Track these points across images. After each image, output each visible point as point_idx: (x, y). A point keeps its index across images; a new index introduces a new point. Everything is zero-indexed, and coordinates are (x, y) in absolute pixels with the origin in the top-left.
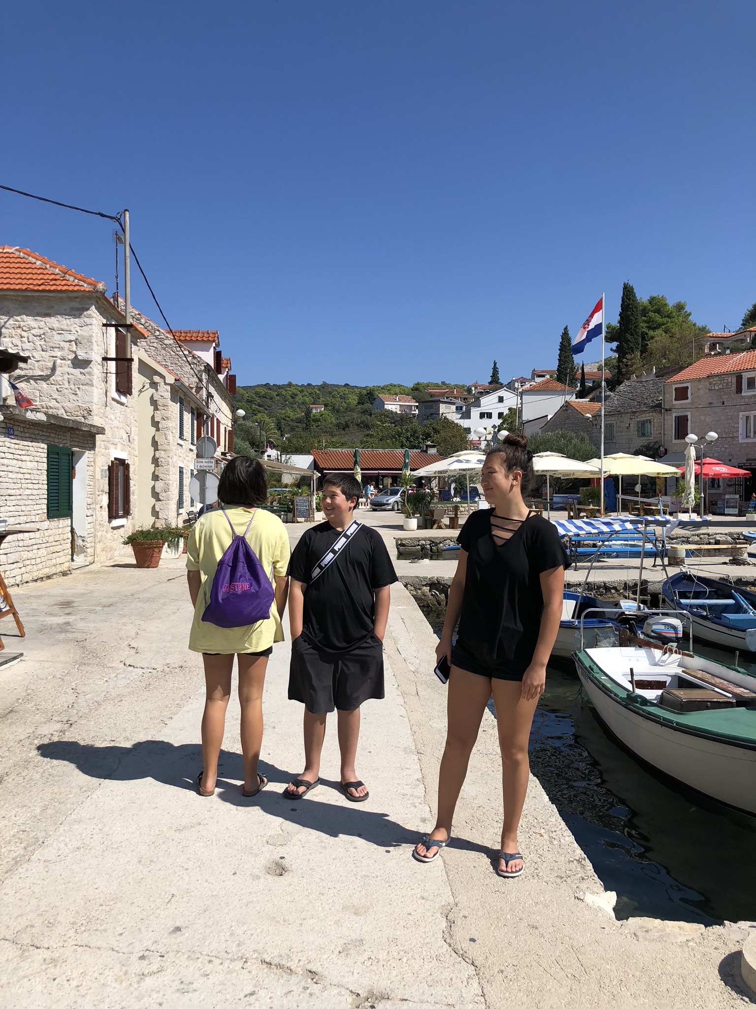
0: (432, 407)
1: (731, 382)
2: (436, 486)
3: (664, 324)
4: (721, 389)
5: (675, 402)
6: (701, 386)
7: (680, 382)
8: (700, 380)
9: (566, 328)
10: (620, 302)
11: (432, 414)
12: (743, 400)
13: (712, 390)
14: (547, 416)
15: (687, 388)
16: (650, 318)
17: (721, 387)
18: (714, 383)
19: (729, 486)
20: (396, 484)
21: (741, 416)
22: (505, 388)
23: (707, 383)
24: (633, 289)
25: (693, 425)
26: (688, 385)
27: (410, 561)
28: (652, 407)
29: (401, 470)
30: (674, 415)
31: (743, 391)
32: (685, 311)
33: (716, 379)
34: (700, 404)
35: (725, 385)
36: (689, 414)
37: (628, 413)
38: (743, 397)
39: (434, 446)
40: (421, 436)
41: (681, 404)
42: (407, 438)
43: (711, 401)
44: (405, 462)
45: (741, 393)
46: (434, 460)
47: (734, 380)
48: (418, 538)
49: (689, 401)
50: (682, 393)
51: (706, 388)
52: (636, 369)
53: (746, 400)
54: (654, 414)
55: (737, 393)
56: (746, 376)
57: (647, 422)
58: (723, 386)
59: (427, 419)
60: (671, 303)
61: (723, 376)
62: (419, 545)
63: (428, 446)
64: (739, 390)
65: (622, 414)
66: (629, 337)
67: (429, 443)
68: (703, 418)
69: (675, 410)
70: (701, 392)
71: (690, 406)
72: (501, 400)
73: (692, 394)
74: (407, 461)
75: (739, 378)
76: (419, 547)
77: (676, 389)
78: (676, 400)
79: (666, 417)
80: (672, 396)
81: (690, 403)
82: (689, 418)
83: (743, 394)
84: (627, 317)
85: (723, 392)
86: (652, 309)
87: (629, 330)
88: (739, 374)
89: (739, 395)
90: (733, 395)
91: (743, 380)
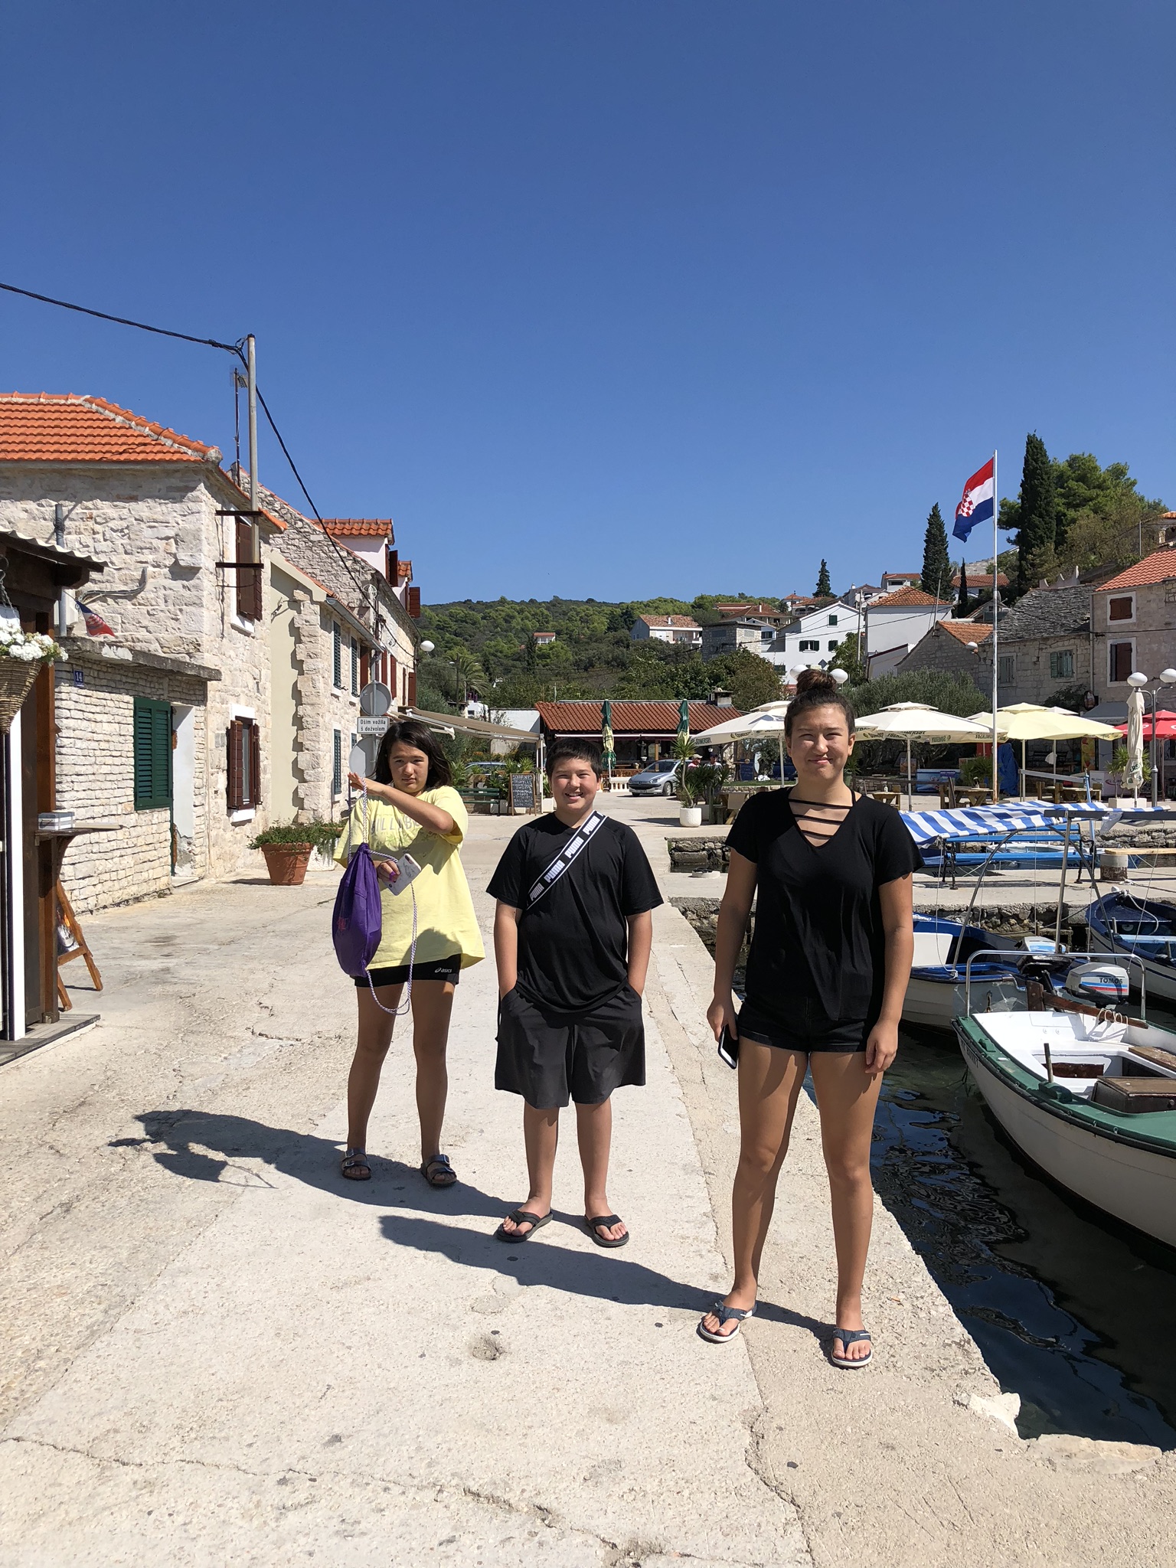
0: (724, 634)
2: (731, 757)
3: (1091, 500)
5: (1110, 623)
6: (1152, 597)
7: (1119, 590)
8: (1150, 587)
9: (935, 508)
10: (1023, 466)
11: (724, 644)
13: (1170, 602)
14: (907, 645)
15: (1130, 599)
16: (1070, 489)
18: (1173, 591)
20: (669, 753)
22: (840, 602)
23: (1162, 592)
24: (1043, 444)
25: (1140, 658)
26: (1132, 595)
27: (691, 874)
28: (1075, 630)
29: (675, 732)
30: (1109, 642)
32: (1126, 477)
34: (1150, 626)
36: (1133, 641)
37: (1035, 640)
39: (727, 695)
40: (707, 679)
41: (1121, 625)
42: (686, 683)
43: (1167, 620)
44: (681, 719)
46: (727, 715)
48: (703, 838)
49: (1133, 620)
50: (1121, 608)
51: (1160, 600)
52: (1048, 571)
54: (1077, 641)
57: (1066, 654)
59: (716, 653)
60: (1103, 465)
62: (704, 849)
63: (717, 695)
65: (1027, 641)
66: (1036, 519)
67: (720, 690)
68: (1155, 646)
69: (1110, 635)
70: (1153, 605)
71: (1135, 628)
72: (833, 620)
73: (1138, 609)
74: (685, 718)
76: (705, 852)
77: (1112, 601)
78: (1112, 618)
79: (1096, 645)
80: (1106, 613)
81: (1134, 624)
82: (1134, 647)
84: (1033, 488)
86: (1073, 475)
87: (1036, 508)
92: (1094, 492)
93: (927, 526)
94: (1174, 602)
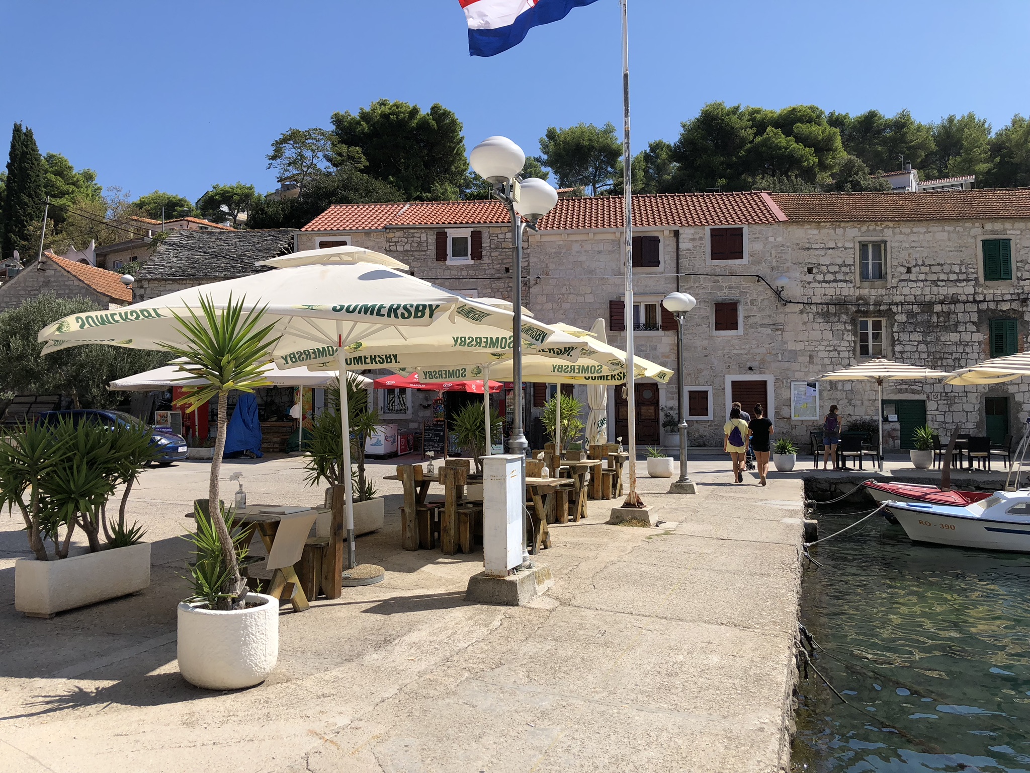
1: (427, 241)
4: (407, 251)
6: (370, 243)
7: (331, 232)
10: (9, 149)
12: (447, 272)
13: (390, 251)
16: (48, 180)
17: (407, 247)
18: (394, 240)
19: (424, 407)
23: (383, 240)
26: (347, 238)
31: (448, 257)
32: (94, 182)
33: (398, 234)
35: (416, 245)
38: (448, 268)
45: (445, 260)
47: (432, 239)
53: (454, 272)
55: (438, 260)
56: (452, 234)
58: (411, 246)
61: (412, 231)
64: (441, 255)
75: (441, 237)
77: (321, 244)
83: (448, 262)
84: (23, 170)
85: (412, 256)
86: (51, 169)
87: (25, 188)
88: (441, 230)
89: (441, 263)
90: (429, 263)
91: (448, 239)
92: (72, 188)
94: (397, 251)
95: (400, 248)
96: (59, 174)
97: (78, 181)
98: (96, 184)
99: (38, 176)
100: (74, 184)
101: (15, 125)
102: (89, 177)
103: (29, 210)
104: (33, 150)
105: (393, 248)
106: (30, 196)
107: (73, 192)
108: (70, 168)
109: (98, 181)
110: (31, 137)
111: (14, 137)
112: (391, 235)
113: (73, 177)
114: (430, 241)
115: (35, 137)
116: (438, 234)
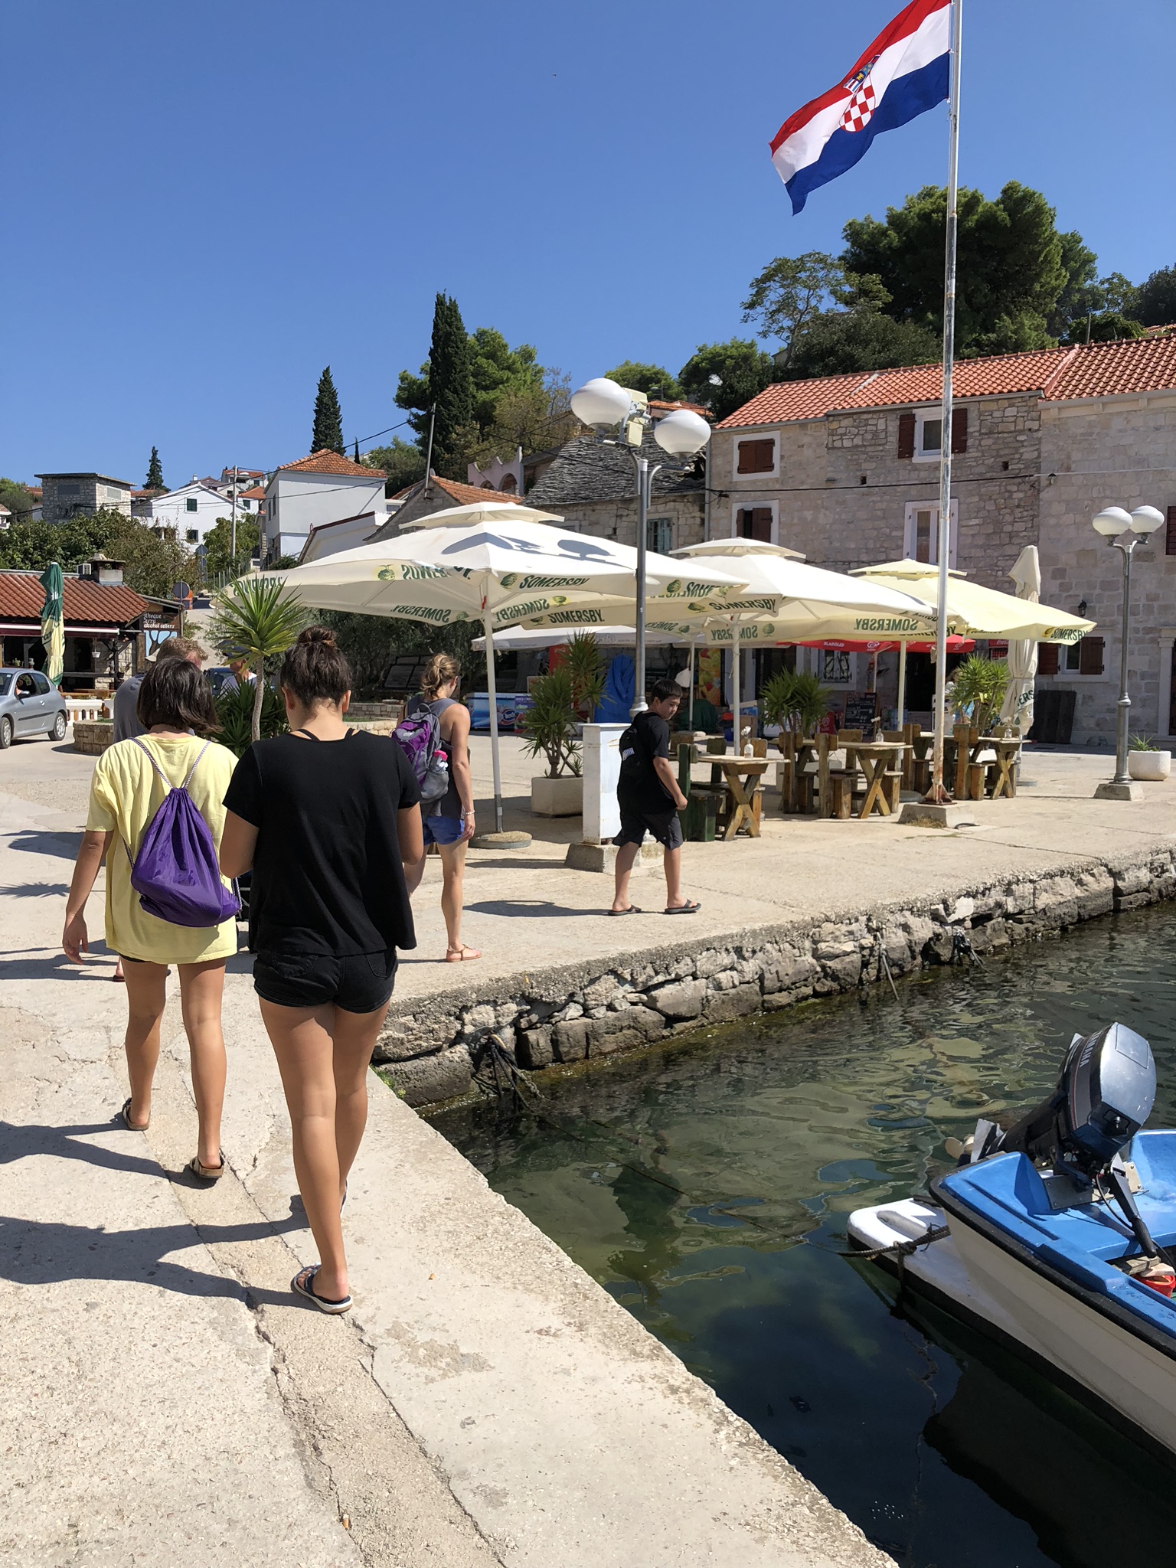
0: (76, 490)
1: (886, 430)
3: (502, 382)
4: (857, 446)
5: (738, 477)
6: (806, 440)
7: (755, 428)
8: (803, 425)
9: (327, 372)
11: (77, 506)
12: (914, 475)
13: (834, 448)
14: (373, 513)
15: (770, 443)
16: (479, 366)
17: (858, 441)
18: (840, 431)
21: (908, 512)
22: (199, 484)
23: (823, 432)
24: (455, 307)
25: (784, 532)
26: (775, 435)
28: (672, 490)
30: (736, 507)
31: (916, 452)
32: (534, 363)
33: (846, 422)
34: (802, 483)
35: (869, 436)
36: (775, 506)
37: (611, 502)
38: (916, 468)
41: (754, 482)
43: (830, 475)
44: (48, 599)
45: (911, 456)
47: (894, 426)
49: (775, 473)
50: (757, 456)
51: (819, 445)
53: (923, 474)
54: (680, 506)
55: (901, 456)
56: (923, 416)
57: (662, 524)
58: (863, 440)
60: (512, 344)
61: (865, 416)
63: (97, 566)
64: (906, 449)
65: (596, 503)
66: (450, 396)
67: (101, 557)
68: (809, 515)
69: (737, 496)
70: (808, 453)
71: (777, 487)
72: (192, 505)
73: (782, 457)
74: (55, 596)
75: (907, 421)
77: (742, 445)
78: (741, 470)
79: (712, 511)
80: (730, 462)
81: (777, 480)
82: (775, 515)
83: (916, 459)
84: (446, 357)
85: (864, 453)
86: (481, 351)
87: (450, 382)
88: (907, 412)
89: (907, 461)
90: (888, 462)
91: (917, 426)
92: (506, 374)
93: (317, 393)
94: (843, 447)
95: (847, 443)
96: (491, 356)
97: (514, 363)
98: (536, 365)
99: (464, 363)
100: (509, 368)
101: (438, 296)
102: (527, 356)
103: (455, 411)
104: (458, 329)
105: (838, 444)
106: (455, 392)
107: (508, 379)
108: (505, 347)
109: (539, 361)
110: (456, 311)
111: (437, 313)
112: (835, 425)
113: (508, 358)
114: (890, 429)
115: (460, 310)
116: (902, 418)
